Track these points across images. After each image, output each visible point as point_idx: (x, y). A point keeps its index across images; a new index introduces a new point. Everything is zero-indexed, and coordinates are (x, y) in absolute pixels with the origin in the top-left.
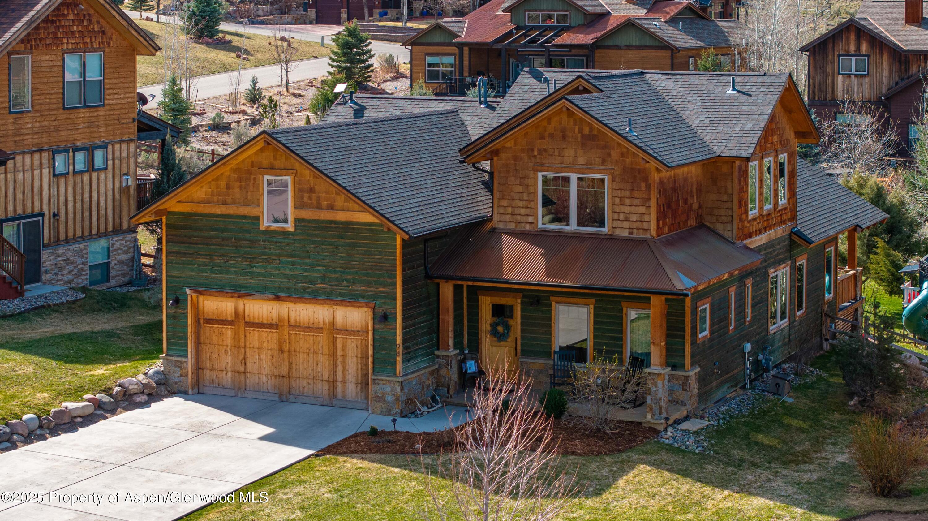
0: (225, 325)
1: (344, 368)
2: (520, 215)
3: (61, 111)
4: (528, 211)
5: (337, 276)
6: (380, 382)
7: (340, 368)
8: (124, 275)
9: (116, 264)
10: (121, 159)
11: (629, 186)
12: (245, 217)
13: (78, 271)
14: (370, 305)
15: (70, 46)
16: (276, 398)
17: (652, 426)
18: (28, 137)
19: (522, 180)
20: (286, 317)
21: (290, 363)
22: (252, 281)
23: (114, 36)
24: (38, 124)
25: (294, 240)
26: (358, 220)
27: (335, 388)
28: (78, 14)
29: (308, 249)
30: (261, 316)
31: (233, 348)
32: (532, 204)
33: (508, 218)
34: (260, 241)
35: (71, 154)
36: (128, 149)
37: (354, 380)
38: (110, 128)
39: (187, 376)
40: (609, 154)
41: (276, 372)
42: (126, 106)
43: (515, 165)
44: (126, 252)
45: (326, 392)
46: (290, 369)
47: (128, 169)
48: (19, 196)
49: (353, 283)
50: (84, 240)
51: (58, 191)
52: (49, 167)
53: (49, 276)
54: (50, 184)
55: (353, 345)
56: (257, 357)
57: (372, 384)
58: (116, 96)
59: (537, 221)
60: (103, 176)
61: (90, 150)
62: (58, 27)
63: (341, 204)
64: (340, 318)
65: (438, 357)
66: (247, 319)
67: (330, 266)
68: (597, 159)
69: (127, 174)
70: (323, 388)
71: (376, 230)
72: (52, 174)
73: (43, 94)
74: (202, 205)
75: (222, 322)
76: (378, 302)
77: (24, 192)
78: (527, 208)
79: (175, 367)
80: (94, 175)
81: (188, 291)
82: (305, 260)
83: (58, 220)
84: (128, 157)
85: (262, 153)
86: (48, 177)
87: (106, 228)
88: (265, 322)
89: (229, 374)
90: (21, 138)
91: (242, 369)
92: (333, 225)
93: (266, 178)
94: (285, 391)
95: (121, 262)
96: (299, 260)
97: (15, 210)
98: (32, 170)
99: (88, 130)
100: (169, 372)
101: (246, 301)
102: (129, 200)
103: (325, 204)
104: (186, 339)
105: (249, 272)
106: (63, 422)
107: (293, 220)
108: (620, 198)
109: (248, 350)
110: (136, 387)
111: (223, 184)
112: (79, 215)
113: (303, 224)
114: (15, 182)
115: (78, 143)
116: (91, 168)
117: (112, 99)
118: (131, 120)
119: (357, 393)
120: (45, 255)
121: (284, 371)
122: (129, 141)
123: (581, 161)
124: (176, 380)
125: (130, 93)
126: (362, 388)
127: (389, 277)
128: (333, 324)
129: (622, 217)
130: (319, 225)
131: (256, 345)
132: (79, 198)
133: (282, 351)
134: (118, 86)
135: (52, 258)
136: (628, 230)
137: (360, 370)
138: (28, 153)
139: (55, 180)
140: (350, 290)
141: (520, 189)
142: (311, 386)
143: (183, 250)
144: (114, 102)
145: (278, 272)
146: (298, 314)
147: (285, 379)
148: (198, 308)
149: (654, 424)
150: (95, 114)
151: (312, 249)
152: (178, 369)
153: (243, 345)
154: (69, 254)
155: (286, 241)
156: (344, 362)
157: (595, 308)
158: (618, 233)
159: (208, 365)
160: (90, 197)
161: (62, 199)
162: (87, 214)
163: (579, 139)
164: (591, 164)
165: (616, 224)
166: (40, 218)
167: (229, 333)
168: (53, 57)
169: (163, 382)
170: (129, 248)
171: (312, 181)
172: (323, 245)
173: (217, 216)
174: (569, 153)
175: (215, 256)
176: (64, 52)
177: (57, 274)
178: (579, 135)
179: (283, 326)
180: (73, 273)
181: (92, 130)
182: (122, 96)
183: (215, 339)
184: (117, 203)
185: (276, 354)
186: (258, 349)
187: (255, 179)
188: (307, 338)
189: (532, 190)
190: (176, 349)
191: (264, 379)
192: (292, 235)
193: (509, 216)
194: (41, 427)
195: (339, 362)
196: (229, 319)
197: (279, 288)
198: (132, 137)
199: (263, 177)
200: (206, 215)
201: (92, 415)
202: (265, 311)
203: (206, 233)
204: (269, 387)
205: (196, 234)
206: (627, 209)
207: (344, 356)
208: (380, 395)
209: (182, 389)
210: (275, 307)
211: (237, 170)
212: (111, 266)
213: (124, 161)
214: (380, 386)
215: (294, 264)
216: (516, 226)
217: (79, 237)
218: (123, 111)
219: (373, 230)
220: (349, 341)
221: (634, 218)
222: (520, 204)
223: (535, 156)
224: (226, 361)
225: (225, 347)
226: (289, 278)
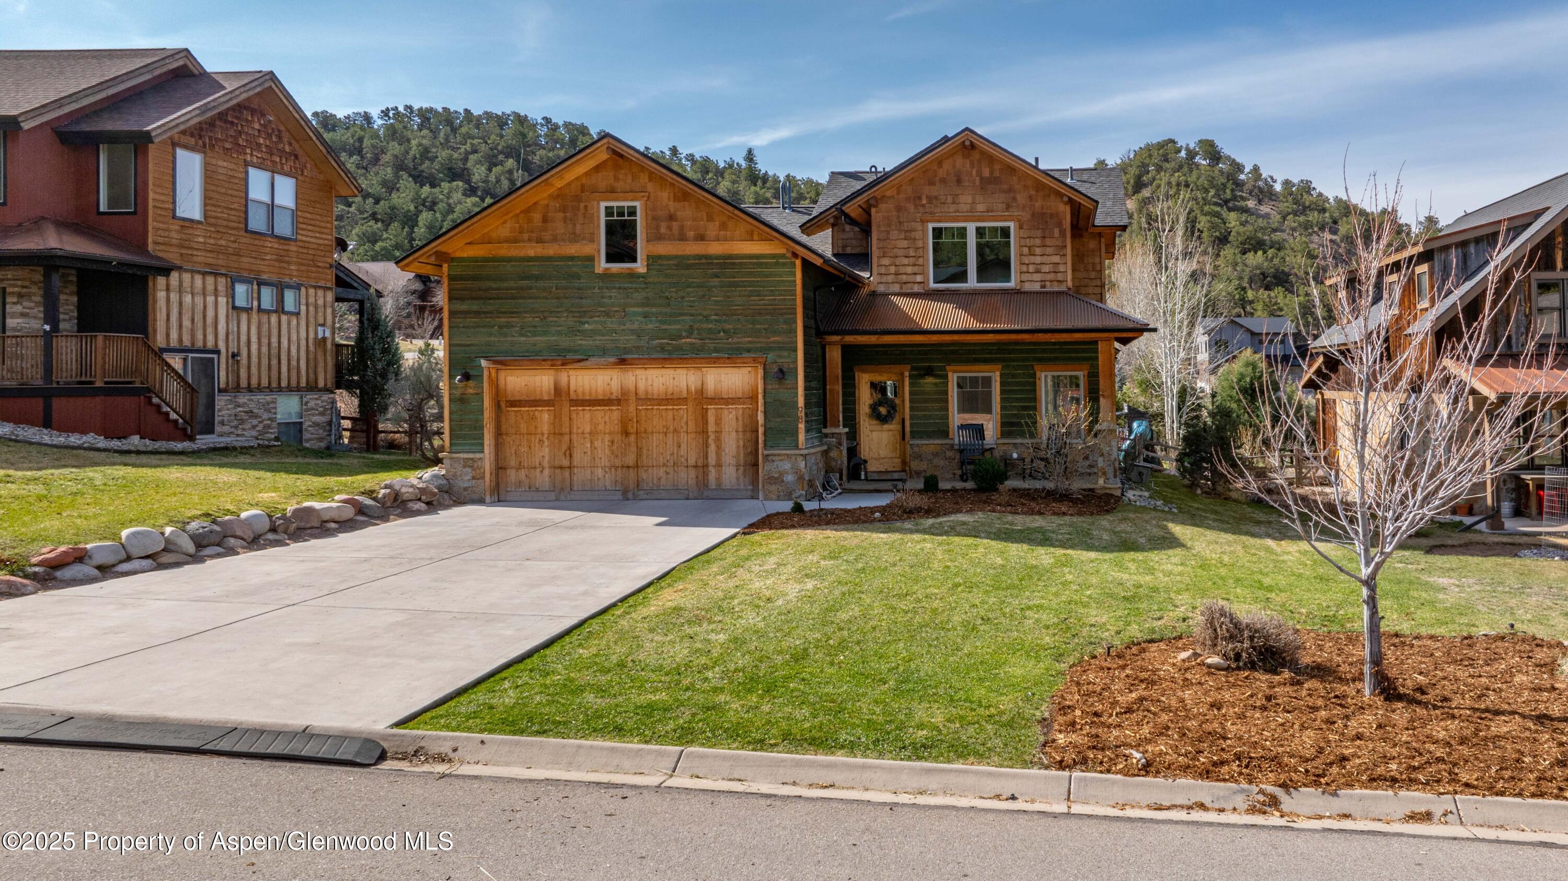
0: (539, 406)
1: (719, 448)
2: (905, 274)
3: (243, 233)
4: (916, 269)
5: (711, 326)
6: (776, 458)
7: (712, 448)
8: (321, 439)
9: (310, 426)
10: (316, 307)
11: (1039, 233)
12: (572, 258)
13: (264, 427)
14: (760, 360)
15: (255, 160)
16: (618, 496)
17: (1108, 491)
18: (200, 253)
19: (908, 234)
20: (632, 388)
21: (640, 449)
22: (584, 342)
23: (308, 165)
24: (212, 241)
25: (646, 284)
26: (740, 252)
27: (706, 474)
28: (265, 126)
29: (667, 294)
30: (594, 391)
31: (551, 436)
32: (921, 261)
33: (890, 278)
34: (594, 288)
35: (255, 287)
36: (325, 297)
37: (733, 462)
38: (303, 268)
39: (483, 477)
40: (1014, 199)
41: (618, 462)
42: (322, 248)
43: (898, 217)
44: (322, 414)
45: (692, 482)
46: (639, 455)
47: (325, 319)
48: (187, 323)
49: (734, 333)
50: (271, 391)
51: (238, 327)
52: (227, 296)
53: (226, 429)
54: (227, 316)
55: (731, 416)
56: (588, 445)
57: (764, 463)
58: (310, 234)
59: (928, 280)
60: (294, 322)
61: (280, 288)
62: (240, 133)
63: (714, 233)
64: (713, 383)
65: (826, 436)
66: (573, 396)
67: (700, 315)
68: (1000, 205)
69: (323, 325)
70: (687, 477)
71: (766, 264)
72: (230, 306)
73: (220, 206)
74: (505, 245)
75: (536, 403)
76: (770, 356)
77: (193, 320)
78: (914, 265)
79: (464, 467)
80: (284, 318)
81: (484, 363)
82: (664, 310)
83: (238, 362)
84: (325, 306)
85: (598, 172)
86: (225, 308)
87: (298, 383)
88: (601, 397)
89: (547, 472)
90: (190, 252)
91: (566, 463)
92: (703, 261)
93: (603, 205)
94: (632, 485)
95: (316, 424)
96: (654, 310)
97: (180, 340)
98: (205, 295)
99: (277, 264)
100: (455, 475)
101: (571, 372)
102: (325, 355)
103: (691, 234)
104: (482, 428)
105: (579, 331)
106: (309, 525)
107: (645, 257)
108: (1029, 247)
109: (574, 437)
110: (411, 490)
111: (537, 217)
112: (265, 362)
113: (660, 262)
114: (181, 304)
115: (265, 277)
116: (280, 309)
117: (307, 236)
118: (328, 266)
119: (738, 479)
120: (221, 401)
121: (630, 459)
122: (326, 289)
123: (981, 207)
124: (466, 485)
125: (326, 234)
126: (745, 471)
127: (785, 322)
128: (701, 392)
129: (1031, 268)
130: (682, 263)
131: (588, 429)
132: (265, 341)
133: (626, 433)
134: (312, 222)
135: (230, 406)
136: (1039, 284)
137: (741, 448)
138: (199, 272)
139: (235, 314)
140: (730, 344)
141: (905, 244)
142: (671, 476)
143: (475, 308)
144: (308, 239)
145: (623, 327)
146: (650, 383)
147: (631, 470)
148: (497, 387)
149: (1110, 489)
150: (286, 247)
151: (672, 294)
152: (469, 470)
153: (567, 430)
154: (252, 405)
155: (634, 286)
156: (718, 440)
157: (1001, 375)
158: (1028, 287)
159: (513, 462)
160: (279, 342)
161: (244, 338)
162: (274, 362)
163: (978, 183)
164: (992, 211)
165: (1025, 277)
166: (215, 356)
167: (546, 416)
168: (232, 166)
169: (445, 489)
170: (326, 410)
171: (672, 206)
172: (688, 287)
173: (529, 259)
174: (966, 199)
175: (526, 312)
176: (247, 164)
177: (236, 427)
178: (978, 179)
179: (627, 400)
180: (258, 429)
181: (282, 264)
182: (317, 235)
183: (523, 427)
184: (311, 356)
185: (618, 438)
186: (590, 433)
187: (586, 207)
188: (664, 413)
189: (920, 244)
190: (465, 445)
191: (600, 472)
192: (643, 277)
193: (893, 276)
194: (273, 530)
195: (711, 441)
196: (546, 398)
197: (625, 348)
198: (329, 285)
199: (599, 204)
200: (510, 260)
201: (350, 520)
202: (600, 383)
203: (512, 284)
204: (608, 483)
205: (495, 285)
206: (1038, 259)
207: (718, 433)
208: (776, 475)
209: (475, 496)
210: (615, 377)
211: (559, 195)
212: (304, 427)
213: (320, 310)
214: (775, 463)
215: (646, 316)
216: (901, 288)
217: (265, 388)
218: (319, 253)
219: (762, 264)
220: (726, 412)
221: (1046, 269)
222: (906, 261)
223: (923, 206)
224: (541, 454)
225: (538, 436)
226: (639, 334)
